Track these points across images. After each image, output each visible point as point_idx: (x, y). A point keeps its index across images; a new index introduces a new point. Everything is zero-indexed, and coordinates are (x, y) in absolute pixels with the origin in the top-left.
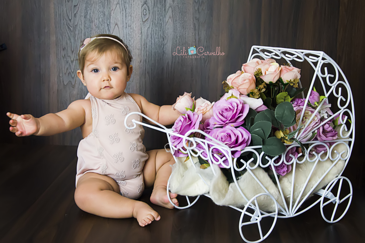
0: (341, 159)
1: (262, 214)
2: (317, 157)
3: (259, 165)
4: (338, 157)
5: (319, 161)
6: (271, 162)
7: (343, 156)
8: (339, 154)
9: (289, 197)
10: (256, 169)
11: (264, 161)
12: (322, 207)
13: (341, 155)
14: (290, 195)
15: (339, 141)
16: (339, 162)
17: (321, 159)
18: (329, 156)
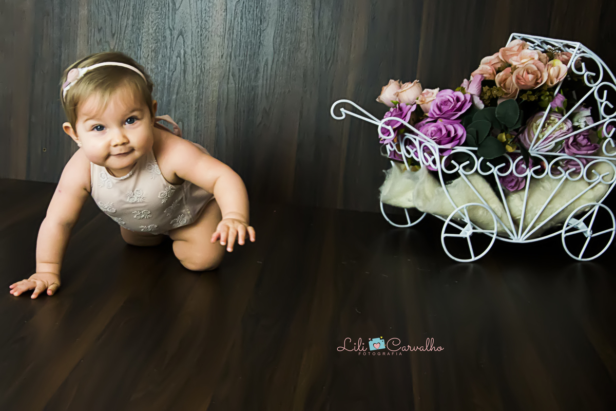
0: (602, 181)
1: (474, 228)
2: (565, 175)
3: (477, 171)
4: (597, 179)
5: (567, 179)
6: (494, 170)
7: (605, 178)
8: (600, 175)
9: (520, 219)
10: (472, 174)
11: (484, 167)
12: (563, 236)
13: (603, 177)
14: (520, 215)
15: (600, 159)
16: (599, 186)
17: (569, 178)
18: (583, 176)
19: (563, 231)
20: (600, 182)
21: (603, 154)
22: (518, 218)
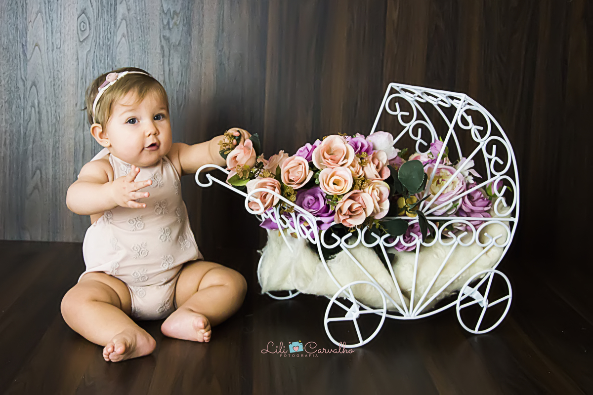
2: (455, 240)
4: (489, 242)
5: (459, 244)
6: (380, 241)
7: (498, 241)
8: (493, 238)
9: (411, 292)
12: (458, 309)
13: (496, 241)
14: (411, 288)
15: (491, 220)
16: (493, 250)
17: (461, 243)
18: (475, 240)
19: (457, 302)
20: (493, 246)
21: (495, 214)
22: (409, 290)
